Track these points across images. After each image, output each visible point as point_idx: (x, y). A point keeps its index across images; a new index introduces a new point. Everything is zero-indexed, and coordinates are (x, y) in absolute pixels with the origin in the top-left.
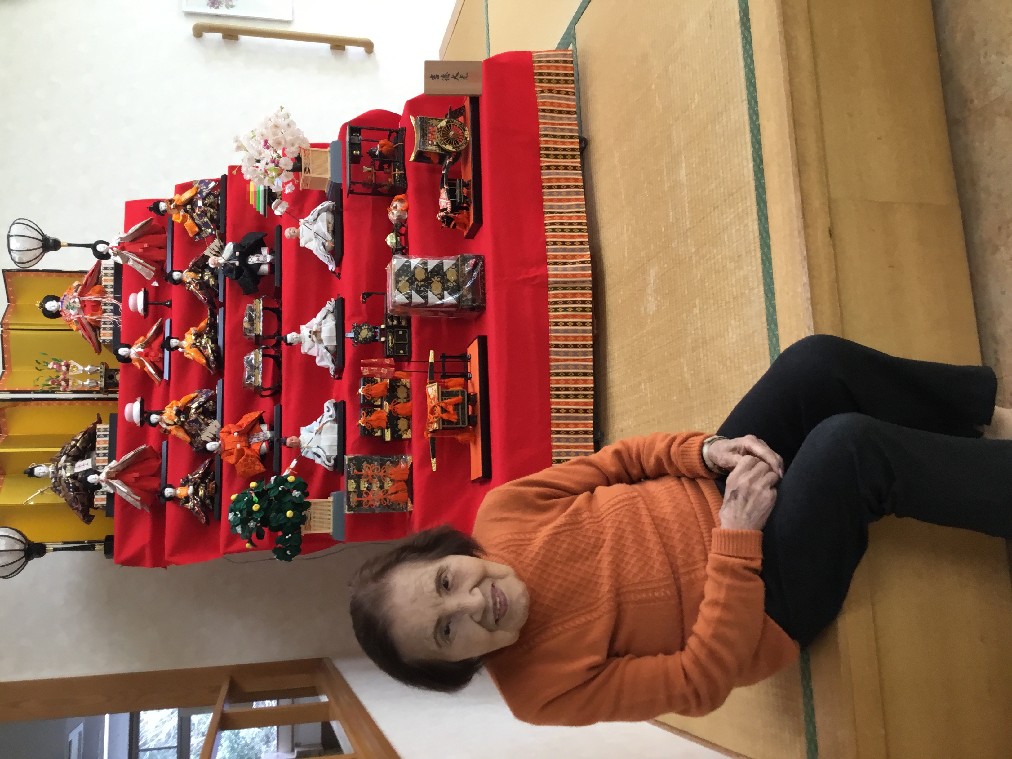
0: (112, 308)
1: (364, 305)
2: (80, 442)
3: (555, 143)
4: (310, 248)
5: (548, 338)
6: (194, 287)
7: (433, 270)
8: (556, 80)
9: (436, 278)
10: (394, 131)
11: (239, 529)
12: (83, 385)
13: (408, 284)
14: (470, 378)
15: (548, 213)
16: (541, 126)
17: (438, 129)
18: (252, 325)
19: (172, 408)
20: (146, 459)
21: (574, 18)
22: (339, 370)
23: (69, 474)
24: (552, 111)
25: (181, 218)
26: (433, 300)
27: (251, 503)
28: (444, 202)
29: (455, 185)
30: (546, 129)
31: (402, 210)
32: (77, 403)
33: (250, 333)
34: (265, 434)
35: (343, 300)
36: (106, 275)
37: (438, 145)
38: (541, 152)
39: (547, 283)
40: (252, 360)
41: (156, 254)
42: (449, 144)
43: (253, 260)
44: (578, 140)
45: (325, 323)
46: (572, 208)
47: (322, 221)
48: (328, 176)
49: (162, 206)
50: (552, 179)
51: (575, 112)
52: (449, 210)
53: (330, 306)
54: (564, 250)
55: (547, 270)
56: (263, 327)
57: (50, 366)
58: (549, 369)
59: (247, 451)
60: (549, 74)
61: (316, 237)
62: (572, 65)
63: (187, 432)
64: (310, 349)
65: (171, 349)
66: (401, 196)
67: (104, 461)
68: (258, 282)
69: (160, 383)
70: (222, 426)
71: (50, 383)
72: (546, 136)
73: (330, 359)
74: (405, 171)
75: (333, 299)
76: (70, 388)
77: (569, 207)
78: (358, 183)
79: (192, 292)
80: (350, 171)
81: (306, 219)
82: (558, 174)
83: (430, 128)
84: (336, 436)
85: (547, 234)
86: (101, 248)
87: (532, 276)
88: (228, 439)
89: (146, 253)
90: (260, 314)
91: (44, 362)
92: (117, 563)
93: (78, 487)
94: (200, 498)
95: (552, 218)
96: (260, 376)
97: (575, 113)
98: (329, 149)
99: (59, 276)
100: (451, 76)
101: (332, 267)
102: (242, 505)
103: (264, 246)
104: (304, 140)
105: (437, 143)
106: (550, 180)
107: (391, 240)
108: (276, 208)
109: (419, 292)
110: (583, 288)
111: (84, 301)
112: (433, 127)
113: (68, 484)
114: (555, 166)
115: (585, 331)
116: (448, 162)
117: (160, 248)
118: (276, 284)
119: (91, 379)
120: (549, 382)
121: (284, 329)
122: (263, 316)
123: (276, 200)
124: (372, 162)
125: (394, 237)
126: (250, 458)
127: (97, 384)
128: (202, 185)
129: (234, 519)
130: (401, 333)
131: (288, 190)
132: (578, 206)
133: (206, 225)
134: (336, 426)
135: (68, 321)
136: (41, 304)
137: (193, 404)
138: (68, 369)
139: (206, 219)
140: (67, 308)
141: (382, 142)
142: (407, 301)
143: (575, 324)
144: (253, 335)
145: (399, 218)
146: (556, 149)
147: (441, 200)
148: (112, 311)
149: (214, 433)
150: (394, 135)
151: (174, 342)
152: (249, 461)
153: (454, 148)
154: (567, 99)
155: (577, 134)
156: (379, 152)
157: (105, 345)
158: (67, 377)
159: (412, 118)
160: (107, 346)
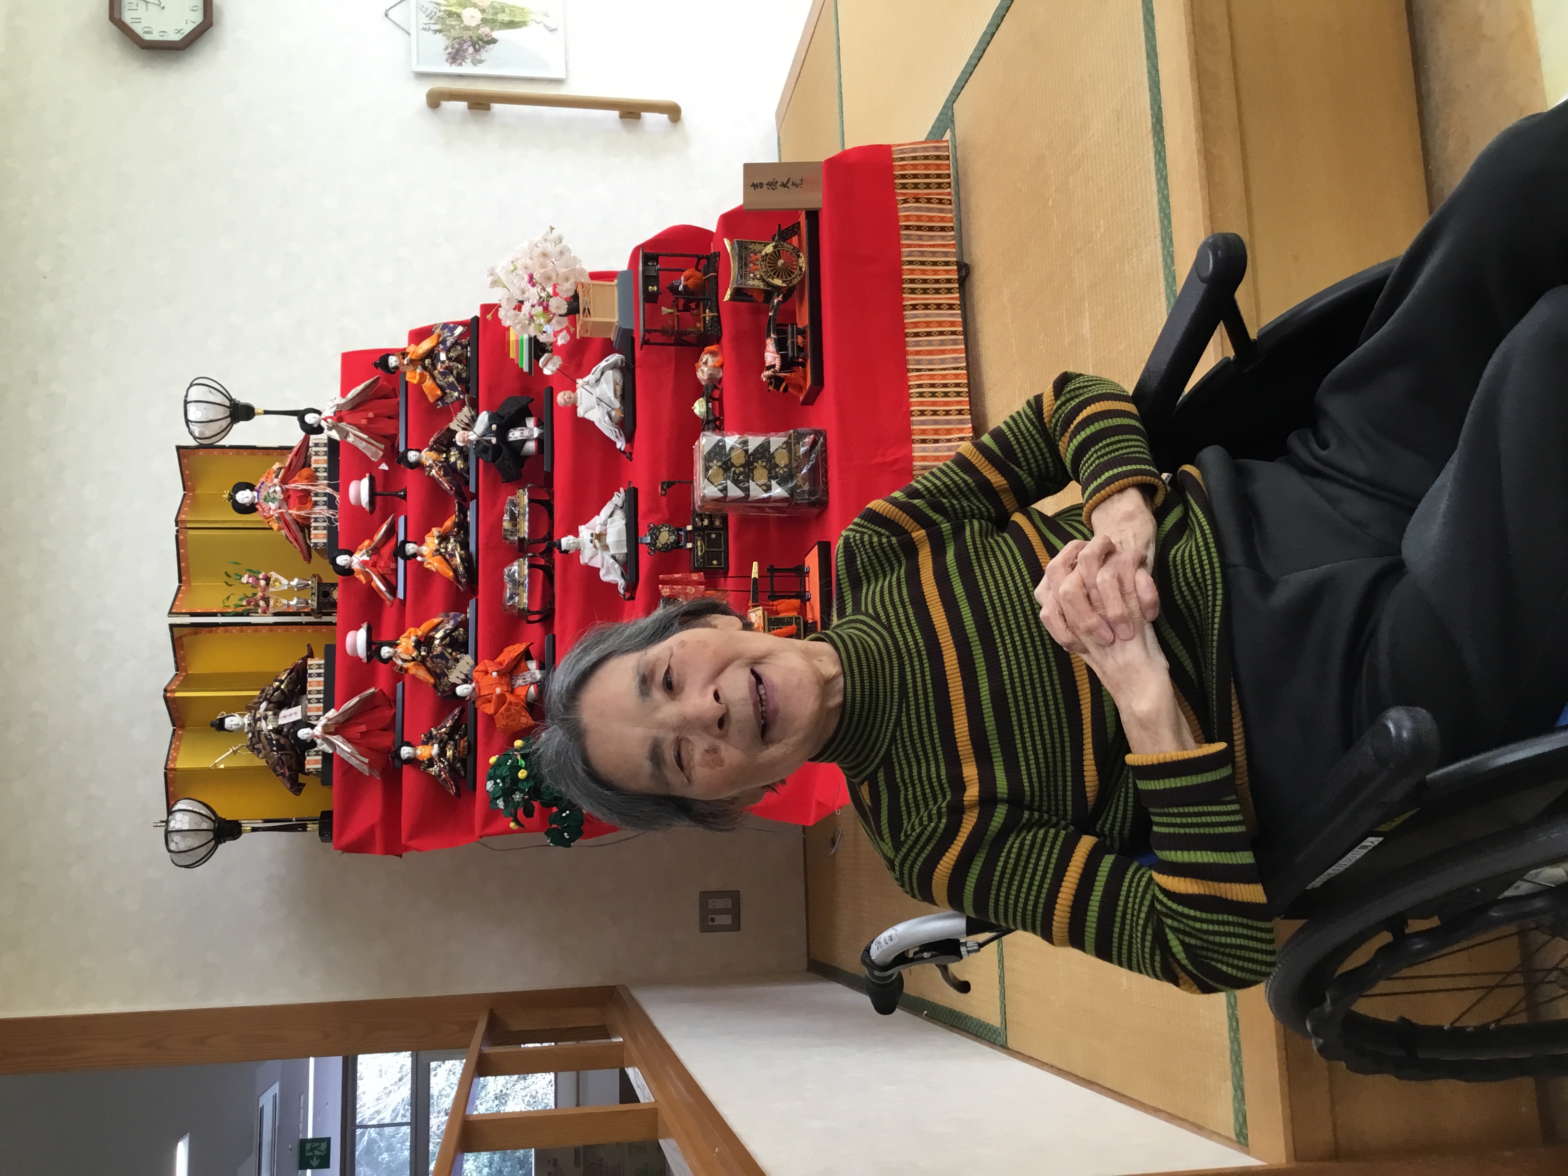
0: (325, 499)
1: (664, 499)
2: (286, 682)
3: (924, 272)
4: (591, 419)
6: (437, 472)
7: (756, 450)
8: (924, 183)
9: (760, 462)
10: (703, 257)
11: (501, 803)
12: (288, 606)
13: (721, 471)
14: (809, 600)
15: (913, 370)
16: (903, 250)
17: (762, 257)
18: (515, 525)
19: (409, 637)
20: (374, 708)
21: (952, 93)
22: (631, 587)
23: (270, 727)
24: (919, 228)
25: (418, 377)
26: (756, 492)
27: (517, 768)
28: (771, 356)
29: (786, 333)
30: (910, 254)
31: (714, 366)
32: (280, 629)
33: (511, 535)
34: (534, 674)
35: (636, 490)
36: (317, 453)
37: (762, 279)
38: (905, 286)
39: (911, 468)
40: (514, 572)
41: (385, 426)
42: (778, 277)
43: (515, 435)
44: (956, 267)
45: (612, 523)
46: (947, 363)
47: (607, 382)
48: (615, 320)
49: (393, 361)
50: (919, 322)
51: (952, 227)
52: (777, 367)
53: (618, 499)
54: (936, 422)
55: (911, 451)
56: (529, 527)
57: (244, 580)
59: (509, 697)
60: (915, 176)
61: (599, 405)
62: (947, 162)
63: (429, 670)
64: (591, 558)
65: (406, 558)
66: (713, 348)
67: (318, 709)
68: (522, 466)
69: (392, 603)
70: (476, 664)
71: (244, 603)
72: (911, 263)
73: (619, 573)
74: (718, 312)
75: (622, 490)
76: (271, 610)
77: (943, 361)
78: (655, 331)
79: (433, 478)
80: (644, 315)
81: (586, 379)
82: (927, 316)
83: (752, 255)
86: (310, 419)
87: (891, 458)
88: (485, 681)
89: (372, 426)
90: (525, 510)
91: (237, 575)
92: (337, 848)
93: (283, 745)
94: (448, 760)
95: (919, 377)
96: (526, 595)
97: (952, 229)
98: (616, 281)
99: (253, 454)
100: (779, 183)
101: (621, 444)
102: (504, 771)
103: (531, 415)
104: (582, 271)
105: (761, 276)
106: (916, 325)
107: (699, 407)
108: (545, 365)
109: (736, 482)
111: (287, 490)
112: (756, 254)
113: (272, 740)
114: (923, 304)
116: (776, 301)
117: (390, 418)
118: (546, 468)
119: (299, 598)
121: (558, 529)
122: (529, 513)
123: (546, 355)
124: (674, 301)
125: (704, 403)
126: (513, 707)
127: (307, 603)
128: (446, 331)
129: (495, 789)
130: (713, 536)
131: (561, 341)
132: (956, 360)
133: (452, 386)
135: (267, 518)
136: (230, 494)
137: (437, 632)
138: (268, 584)
139: (451, 379)
140: (265, 499)
141: (687, 273)
142: (721, 495)
144: (516, 538)
145: (711, 378)
146: (925, 281)
147: (766, 354)
148: (325, 503)
149: (466, 672)
150: (704, 262)
151: (411, 548)
152: (513, 711)
153: (784, 282)
154: (941, 211)
155: (955, 259)
156: (684, 286)
157: (316, 550)
158: (267, 595)
159: (726, 242)
160: (319, 551)
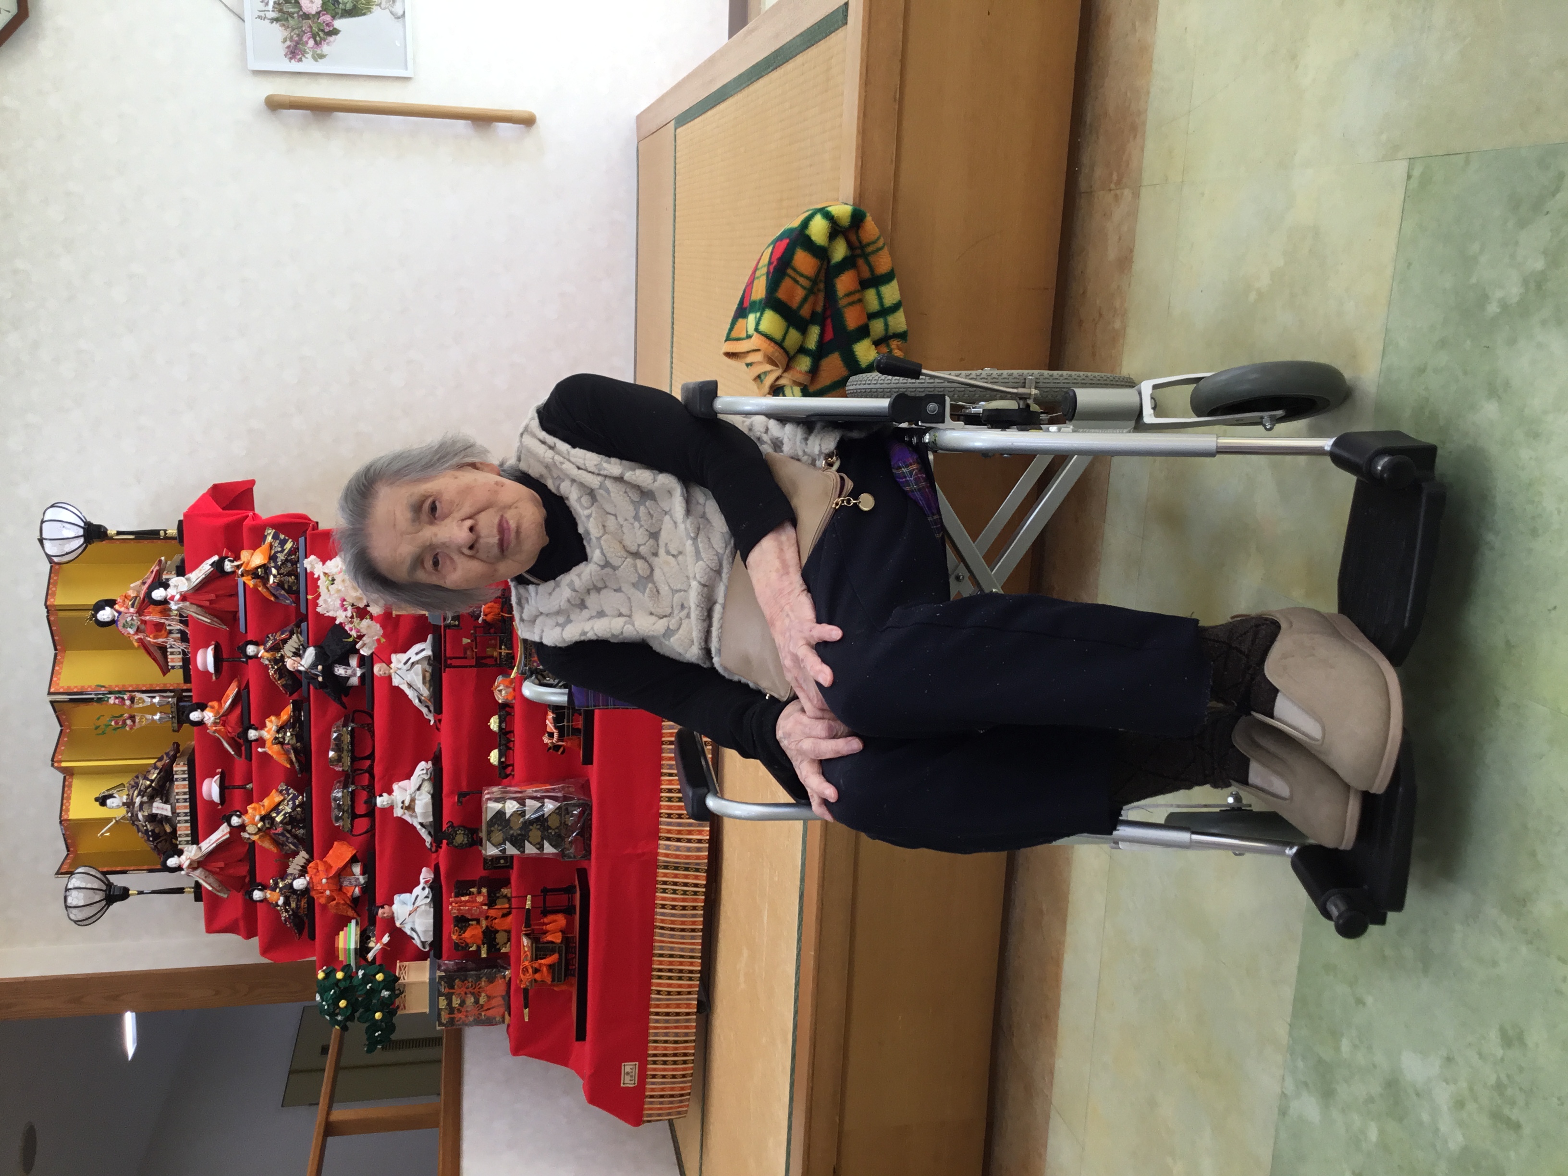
2: (155, 781)
4: (405, 690)
5: (653, 920)
9: (535, 826)
12: (153, 721)
13: (502, 835)
18: (339, 758)
19: (255, 810)
26: (530, 849)
28: (550, 726)
33: (337, 766)
39: (656, 860)
40: (339, 798)
41: (224, 605)
43: (340, 671)
45: (420, 795)
49: (228, 567)
52: (556, 736)
53: (425, 773)
55: (657, 846)
57: (112, 701)
58: (652, 950)
59: (339, 899)
61: (410, 685)
63: (272, 839)
67: (185, 807)
68: (347, 696)
69: (241, 761)
71: (113, 723)
73: (426, 833)
75: (428, 759)
76: (138, 726)
78: (457, 658)
84: (432, 921)
85: (662, 803)
87: (640, 851)
89: (214, 605)
90: (348, 748)
93: (158, 834)
94: (293, 910)
96: (349, 820)
101: (429, 718)
103: (354, 653)
109: (514, 844)
110: (697, 870)
111: (144, 620)
115: (694, 916)
119: (160, 713)
120: (651, 962)
125: (498, 722)
127: (169, 718)
134: (432, 910)
135: (127, 637)
136: (93, 614)
137: (278, 814)
138: (132, 703)
140: (124, 626)
142: (503, 854)
143: (684, 908)
144: (341, 769)
149: (302, 864)
151: (253, 735)
156: (484, 620)
